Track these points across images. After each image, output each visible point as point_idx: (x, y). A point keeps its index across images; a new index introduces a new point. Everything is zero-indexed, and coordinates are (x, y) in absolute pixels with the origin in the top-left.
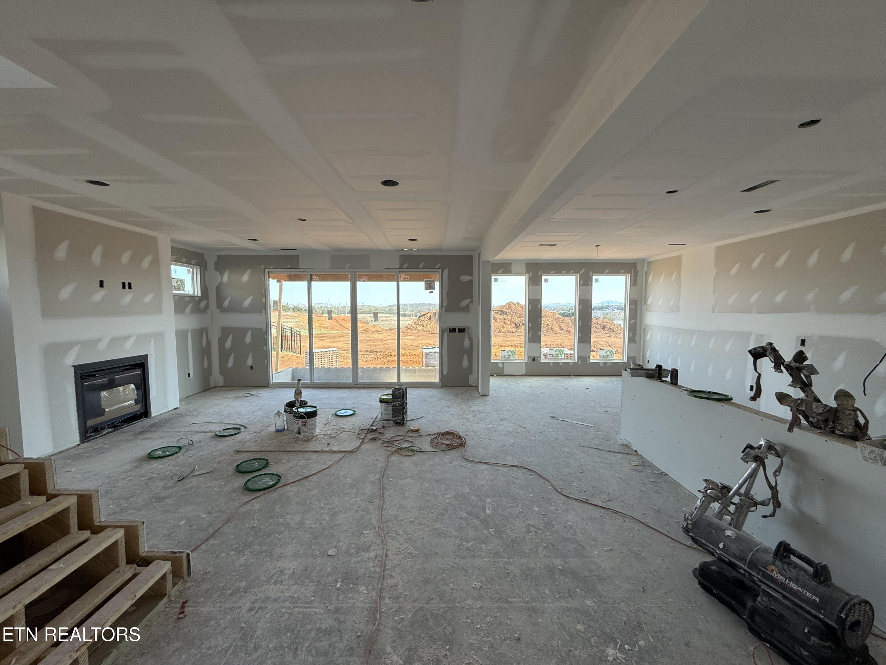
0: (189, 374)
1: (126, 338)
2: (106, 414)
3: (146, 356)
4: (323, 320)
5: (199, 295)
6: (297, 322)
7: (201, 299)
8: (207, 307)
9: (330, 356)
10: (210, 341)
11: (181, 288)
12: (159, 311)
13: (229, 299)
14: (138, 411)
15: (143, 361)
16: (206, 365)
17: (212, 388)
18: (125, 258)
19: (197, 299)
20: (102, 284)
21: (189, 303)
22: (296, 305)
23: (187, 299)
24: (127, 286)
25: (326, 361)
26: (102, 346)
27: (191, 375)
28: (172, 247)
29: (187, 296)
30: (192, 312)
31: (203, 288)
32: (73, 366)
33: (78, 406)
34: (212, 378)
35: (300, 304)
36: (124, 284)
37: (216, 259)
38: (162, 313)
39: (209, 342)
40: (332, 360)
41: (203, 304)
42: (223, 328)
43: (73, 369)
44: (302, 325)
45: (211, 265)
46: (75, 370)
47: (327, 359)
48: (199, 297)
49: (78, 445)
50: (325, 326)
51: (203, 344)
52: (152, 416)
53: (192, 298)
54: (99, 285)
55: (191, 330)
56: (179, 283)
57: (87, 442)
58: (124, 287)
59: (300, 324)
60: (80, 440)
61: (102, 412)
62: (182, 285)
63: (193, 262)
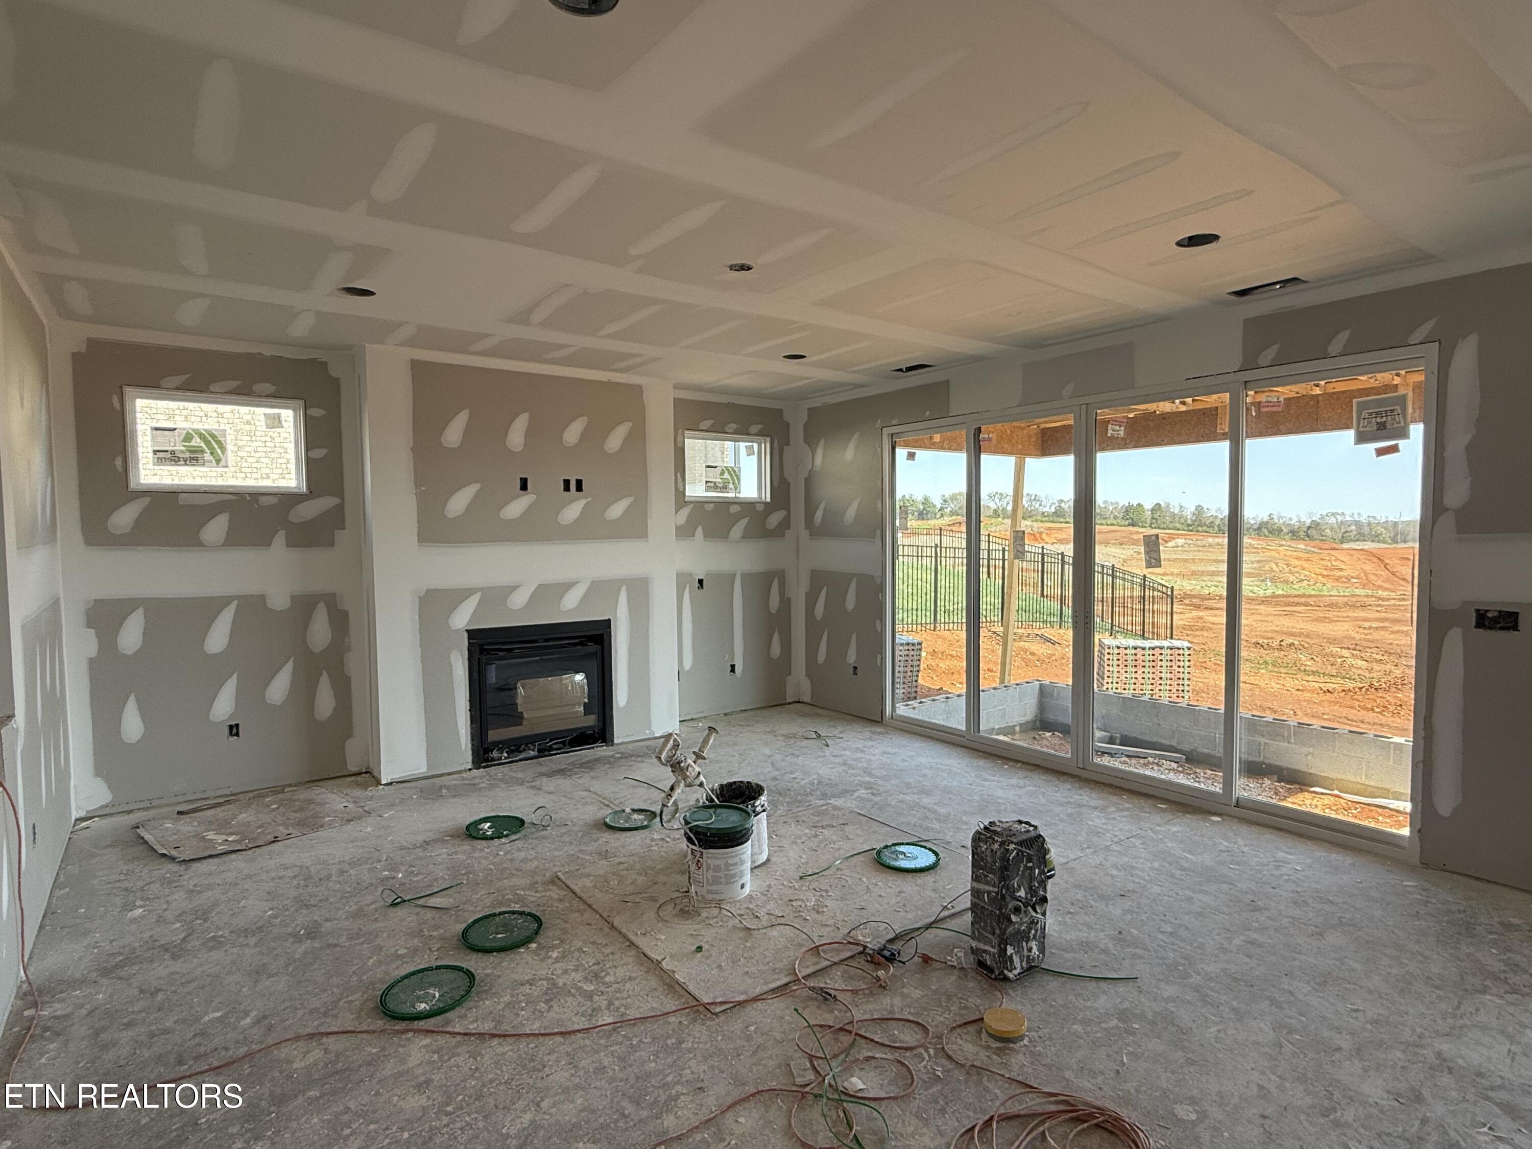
0: (733, 668)
1: (568, 586)
2: (525, 723)
3: (608, 623)
4: (1337, 559)
5: (768, 500)
6: (1258, 562)
7: (769, 508)
8: (785, 524)
9: (1164, 664)
10: (789, 600)
11: (731, 486)
12: (641, 533)
13: (822, 505)
14: (588, 728)
15: (601, 632)
16: (776, 649)
17: (790, 703)
18: (572, 434)
19: (760, 508)
20: (524, 485)
21: (737, 518)
22: (1265, 519)
23: (734, 509)
24: (573, 486)
25: (1151, 676)
26: (519, 599)
27: (738, 669)
28: (676, 401)
29: (735, 503)
30: (747, 535)
31: (776, 485)
32: (467, 630)
33: (471, 701)
34: (791, 681)
35: (1275, 517)
36: (567, 483)
37: (804, 418)
38: (646, 536)
39: (786, 603)
40: (1169, 675)
41: (775, 519)
42: (813, 571)
43: (466, 635)
44: (1272, 570)
45: (797, 434)
46: (469, 638)
47: (1151, 670)
48: (766, 503)
49: (470, 770)
50: (1342, 574)
51: (771, 605)
52: (616, 741)
53: (748, 505)
54: (519, 487)
55: (742, 575)
56: (726, 476)
57: (484, 767)
58: (567, 488)
59: (1267, 568)
60: (473, 762)
61: (516, 718)
62: (733, 480)
63: (754, 429)
